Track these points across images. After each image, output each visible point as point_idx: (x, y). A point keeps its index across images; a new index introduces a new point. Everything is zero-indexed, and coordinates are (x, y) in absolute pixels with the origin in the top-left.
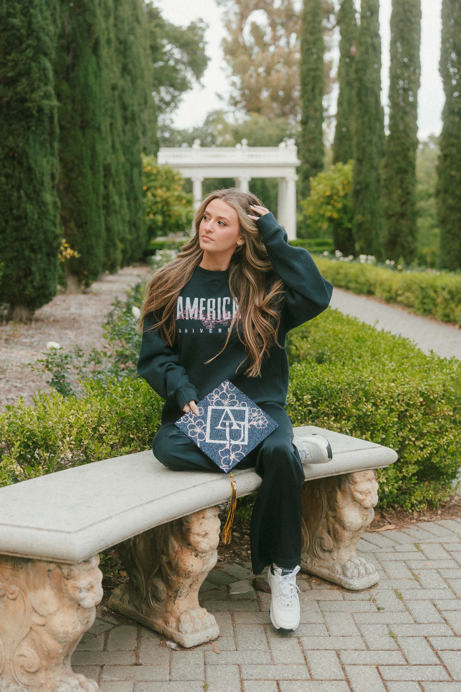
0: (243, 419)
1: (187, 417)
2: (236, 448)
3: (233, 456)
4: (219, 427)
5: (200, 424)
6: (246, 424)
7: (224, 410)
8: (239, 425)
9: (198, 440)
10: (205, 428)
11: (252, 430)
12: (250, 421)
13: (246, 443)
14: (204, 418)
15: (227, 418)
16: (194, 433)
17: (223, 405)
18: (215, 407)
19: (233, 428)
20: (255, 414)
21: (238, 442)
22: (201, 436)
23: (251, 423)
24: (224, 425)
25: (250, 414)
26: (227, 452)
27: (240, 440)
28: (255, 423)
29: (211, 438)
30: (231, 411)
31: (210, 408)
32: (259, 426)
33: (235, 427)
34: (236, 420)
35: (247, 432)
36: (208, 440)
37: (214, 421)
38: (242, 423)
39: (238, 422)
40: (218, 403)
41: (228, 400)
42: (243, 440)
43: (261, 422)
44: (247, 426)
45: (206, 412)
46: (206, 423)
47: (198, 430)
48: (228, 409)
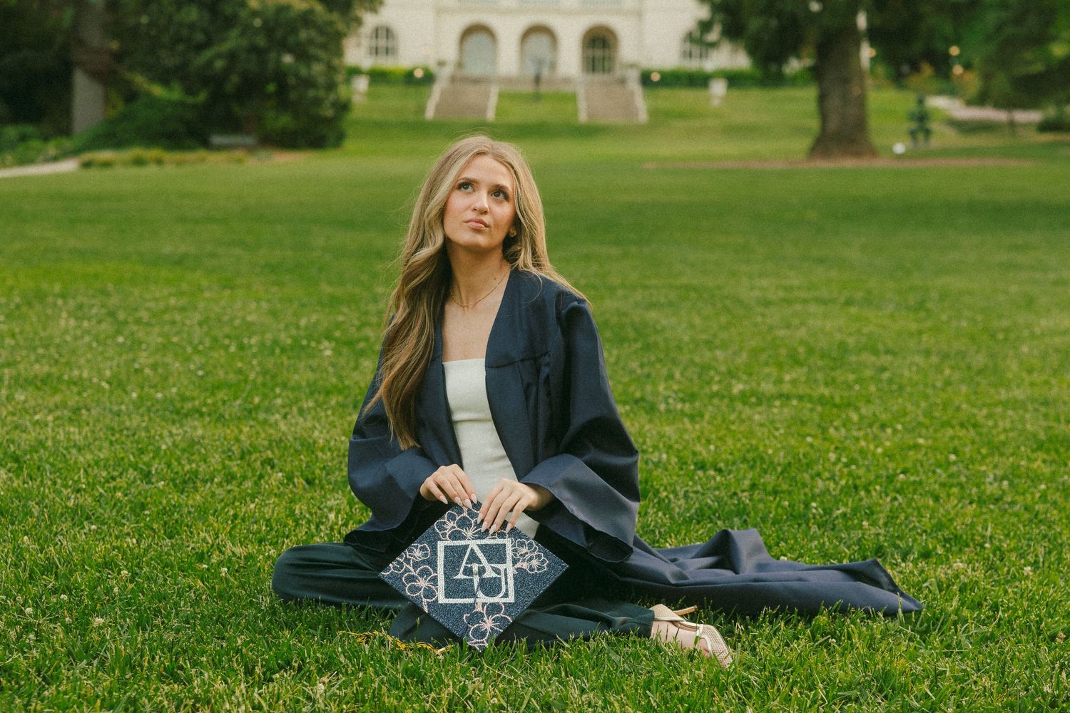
0: (502, 560)
1: (399, 563)
2: (493, 608)
3: (488, 624)
4: (460, 576)
5: (424, 573)
6: (509, 568)
7: (467, 546)
8: (497, 571)
9: (424, 600)
10: (434, 580)
11: (521, 577)
12: (515, 562)
13: (511, 599)
14: (432, 562)
15: (473, 558)
16: (415, 589)
17: (464, 538)
18: (450, 543)
19: (485, 576)
20: (524, 550)
21: (497, 599)
22: (430, 593)
23: (518, 565)
24: (468, 571)
25: (515, 551)
26: (479, 617)
27: (501, 594)
28: (525, 566)
29: (447, 595)
30: (481, 547)
31: (441, 546)
32: (531, 569)
33: (489, 574)
34: (490, 561)
35: (511, 582)
36: (442, 599)
37: (452, 566)
38: (501, 567)
39: (494, 565)
40: (455, 536)
41: (473, 528)
42: (506, 595)
43: (535, 563)
44: (511, 571)
45: (435, 553)
46: (435, 571)
47: (423, 583)
48: (474, 544)
